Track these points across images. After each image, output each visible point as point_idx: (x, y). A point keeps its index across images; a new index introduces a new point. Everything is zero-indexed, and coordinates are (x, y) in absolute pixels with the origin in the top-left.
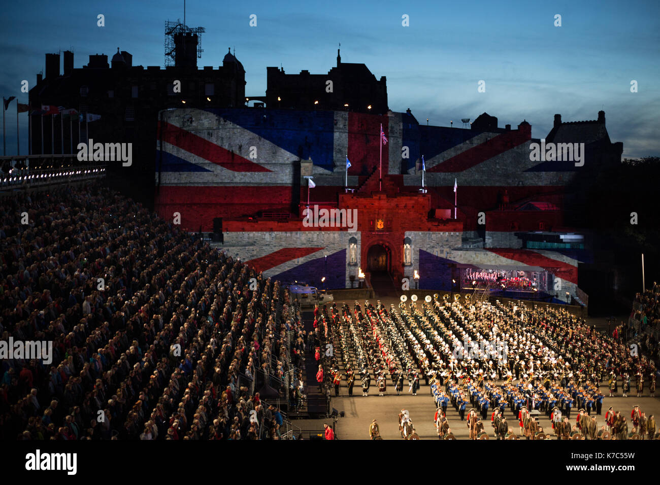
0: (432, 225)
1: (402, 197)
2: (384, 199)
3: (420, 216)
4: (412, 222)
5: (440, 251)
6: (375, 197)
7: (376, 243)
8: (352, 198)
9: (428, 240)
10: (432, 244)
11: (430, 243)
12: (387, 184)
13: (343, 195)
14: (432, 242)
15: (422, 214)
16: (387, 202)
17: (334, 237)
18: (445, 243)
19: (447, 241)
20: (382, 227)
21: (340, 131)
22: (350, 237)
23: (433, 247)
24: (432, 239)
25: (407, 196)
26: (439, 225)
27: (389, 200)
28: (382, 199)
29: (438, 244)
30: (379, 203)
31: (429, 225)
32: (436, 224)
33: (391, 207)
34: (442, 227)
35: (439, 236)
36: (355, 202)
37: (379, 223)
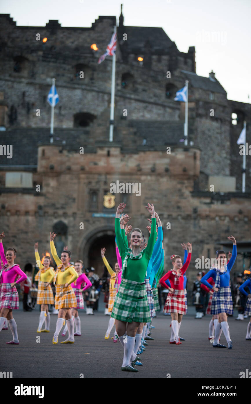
0: (201, 203)
1: (148, 153)
2: (116, 156)
3: (179, 186)
4: (166, 196)
5: (215, 249)
6: (100, 152)
7: (100, 235)
8: (61, 152)
9: (192, 229)
10: (200, 237)
11: (196, 234)
12: (124, 132)
13: (45, 148)
14: (199, 233)
15: (182, 183)
16: (122, 160)
17: (27, 221)
18: (223, 235)
19: (227, 231)
20: (113, 204)
21: (84, 87)
22: (55, 221)
23: (202, 242)
24: (200, 227)
25: (156, 150)
26: (212, 203)
27: (124, 157)
28: (114, 156)
29: (211, 236)
30: (108, 162)
31: (195, 202)
32: (208, 200)
33: (127, 170)
34: (217, 206)
35: (213, 222)
36: (65, 159)
37: (107, 198)
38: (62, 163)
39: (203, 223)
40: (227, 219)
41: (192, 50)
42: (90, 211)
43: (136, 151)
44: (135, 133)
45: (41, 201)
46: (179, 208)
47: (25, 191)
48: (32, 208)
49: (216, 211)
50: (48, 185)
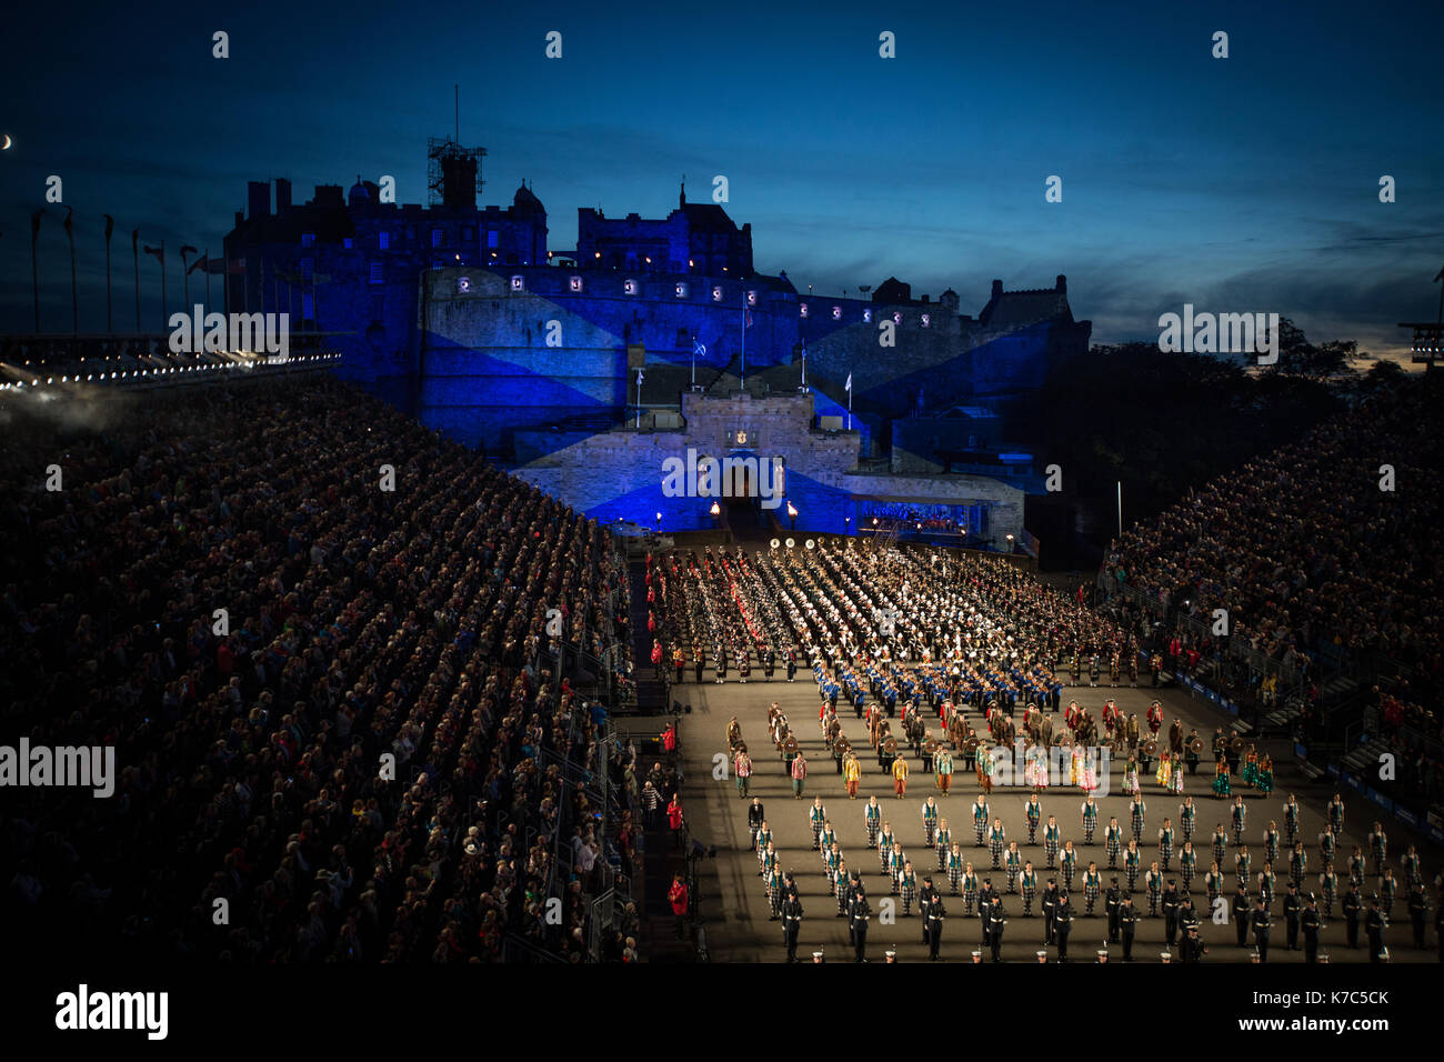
0: (817, 438)
1: (773, 398)
2: (748, 402)
3: (798, 425)
4: (788, 434)
5: (828, 476)
6: (734, 399)
8: (702, 399)
9: (809, 461)
10: (816, 467)
13: (688, 395)
14: (815, 463)
15: (802, 423)
16: (752, 405)
18: (834, 464)
19: (837, 462)
20: (745, 441)
23: (816, 470)
25: (779, 396)
26: (825, 438)
27: (754, 402)
28: (744, 401)
29: (824, 466)
30: (740, 407)
31: (812, 438)
32: (822, 437)
33: (757, 413)
34: (829, 441)
35: (826, 454)
36: (705, 405)
37: (739, 435)
38: (704, 408)
39: (817, 455)
40: (837, 451)
41: (747, 227)
42: (727, 447)
43: (763, 396)
44: (761, 381)
45: (686, 439)
46: (798, 443)
47: (673, 430)
48: (679, 444)
49: (829, 446)
50: (692, 426)
